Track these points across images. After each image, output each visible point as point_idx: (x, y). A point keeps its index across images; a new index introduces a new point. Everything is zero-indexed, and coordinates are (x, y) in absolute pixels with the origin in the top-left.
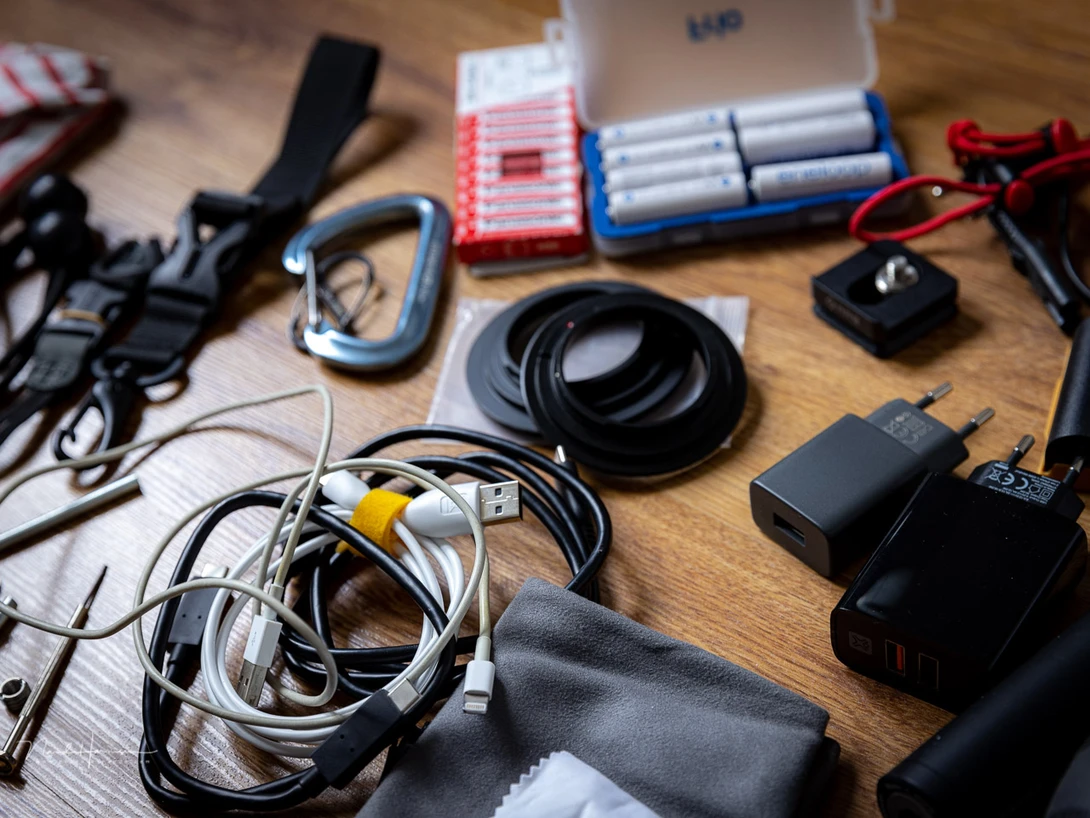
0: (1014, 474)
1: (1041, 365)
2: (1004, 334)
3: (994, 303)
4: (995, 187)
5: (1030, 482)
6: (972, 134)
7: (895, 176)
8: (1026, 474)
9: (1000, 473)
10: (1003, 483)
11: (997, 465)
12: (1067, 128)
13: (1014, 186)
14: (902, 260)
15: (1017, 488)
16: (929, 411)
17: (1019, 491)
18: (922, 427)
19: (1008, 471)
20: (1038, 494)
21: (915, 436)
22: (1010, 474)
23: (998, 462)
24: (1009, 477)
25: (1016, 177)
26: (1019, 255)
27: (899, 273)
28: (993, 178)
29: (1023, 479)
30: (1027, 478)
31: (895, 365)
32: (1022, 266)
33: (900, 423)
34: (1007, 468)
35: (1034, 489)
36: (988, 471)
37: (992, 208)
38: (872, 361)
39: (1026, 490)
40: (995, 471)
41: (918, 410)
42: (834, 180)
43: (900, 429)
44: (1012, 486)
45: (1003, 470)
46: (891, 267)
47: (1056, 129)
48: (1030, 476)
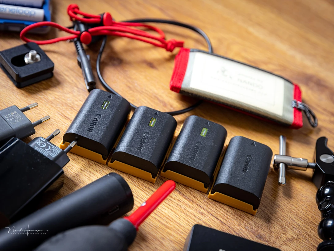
0: (46, 143)
1: (76, 103)
2: (67, 88)
3: (67, 76)
4: (78, 32)
5: (51, 148)
6: (76, 10)
7: (45, 19)
8: (51, 144)
9: (42, 142)
10: (41, 146)
11: (41, 139)
12: (109, 16)
13: (84, 33)
14: (35, 52)
15: (46, 149)
16: (25, 113)
17: (46, 150)
18: (20, 119)
19: (45, 142)
20: (52, 153)
21: (16, 121)
22: (45, 143)
23: (42, 138)
24: (44, 145)
25: (86, 30)
26: (80, 61)
27: (33, 57)
28: (79, 29)
29: (49, 146)
30: (50, 146)
31: (23, 92)
32: (80, 64)
33: (12, 115)
34: (44, 141)
35: (52, 151)
36: (37, 141)
37: (75, 39)
38: (15, 88)
39: (49, 150)
40: (40, 141)
41: (21, 112)
42: (20, 15)
43: (11, 118)
44: (44, 148)
45: (43, 141)
46: (30, 54)
47: (105, 16)
48: (52, 145)
